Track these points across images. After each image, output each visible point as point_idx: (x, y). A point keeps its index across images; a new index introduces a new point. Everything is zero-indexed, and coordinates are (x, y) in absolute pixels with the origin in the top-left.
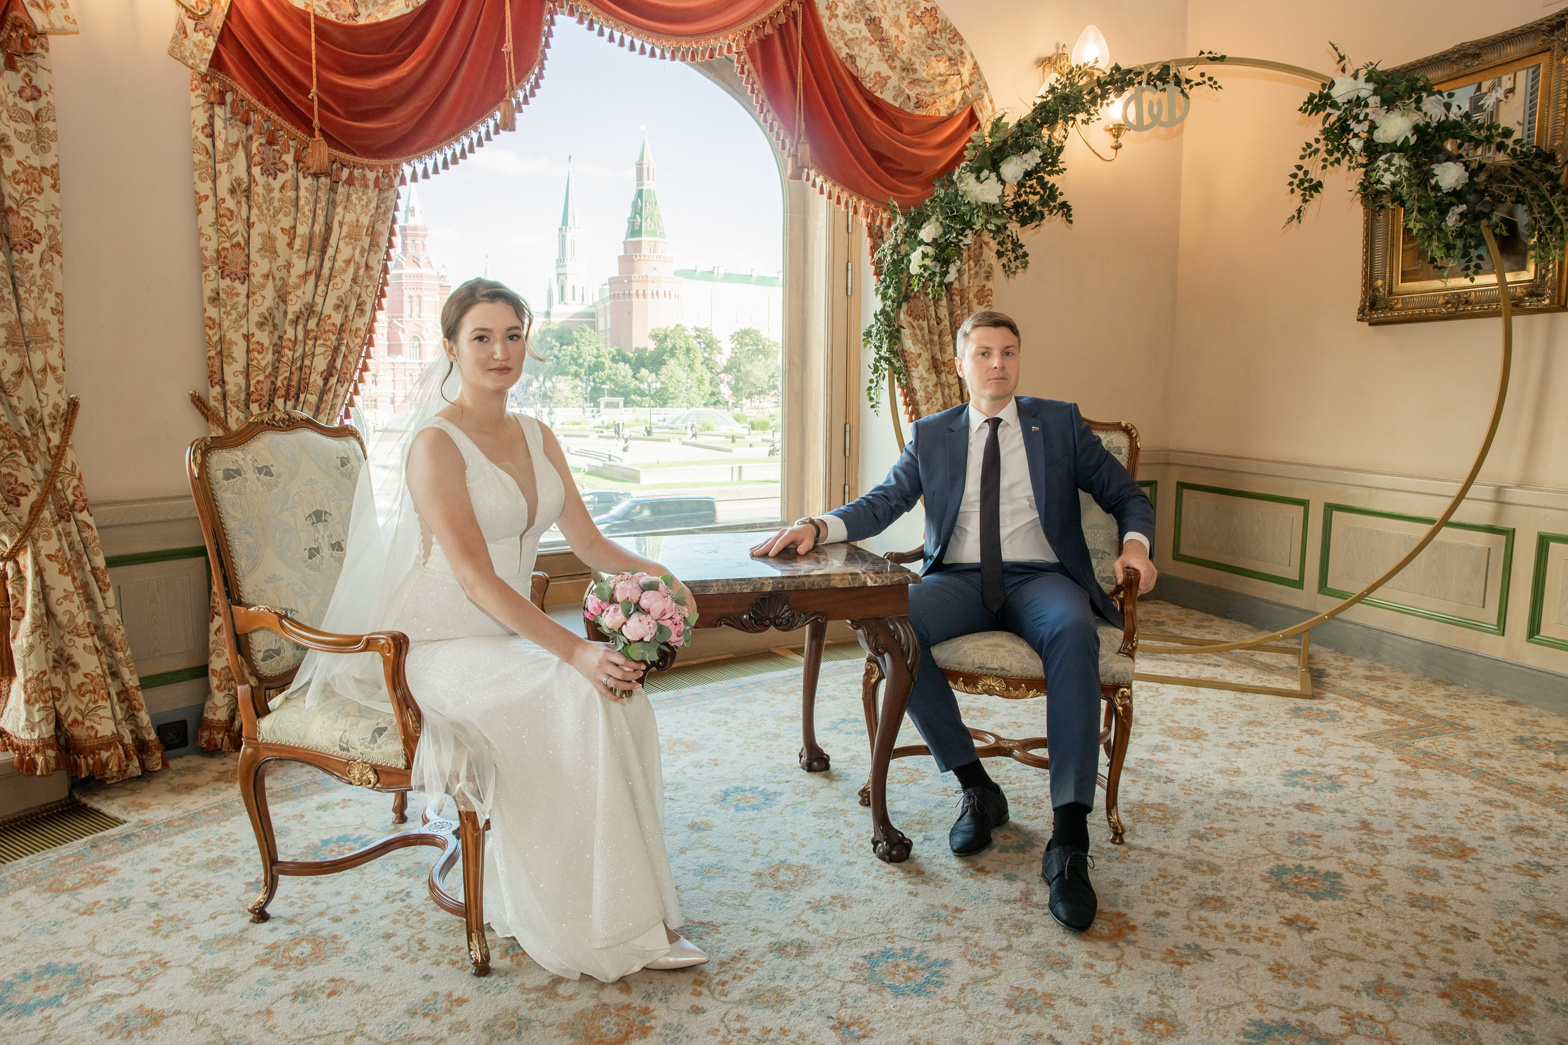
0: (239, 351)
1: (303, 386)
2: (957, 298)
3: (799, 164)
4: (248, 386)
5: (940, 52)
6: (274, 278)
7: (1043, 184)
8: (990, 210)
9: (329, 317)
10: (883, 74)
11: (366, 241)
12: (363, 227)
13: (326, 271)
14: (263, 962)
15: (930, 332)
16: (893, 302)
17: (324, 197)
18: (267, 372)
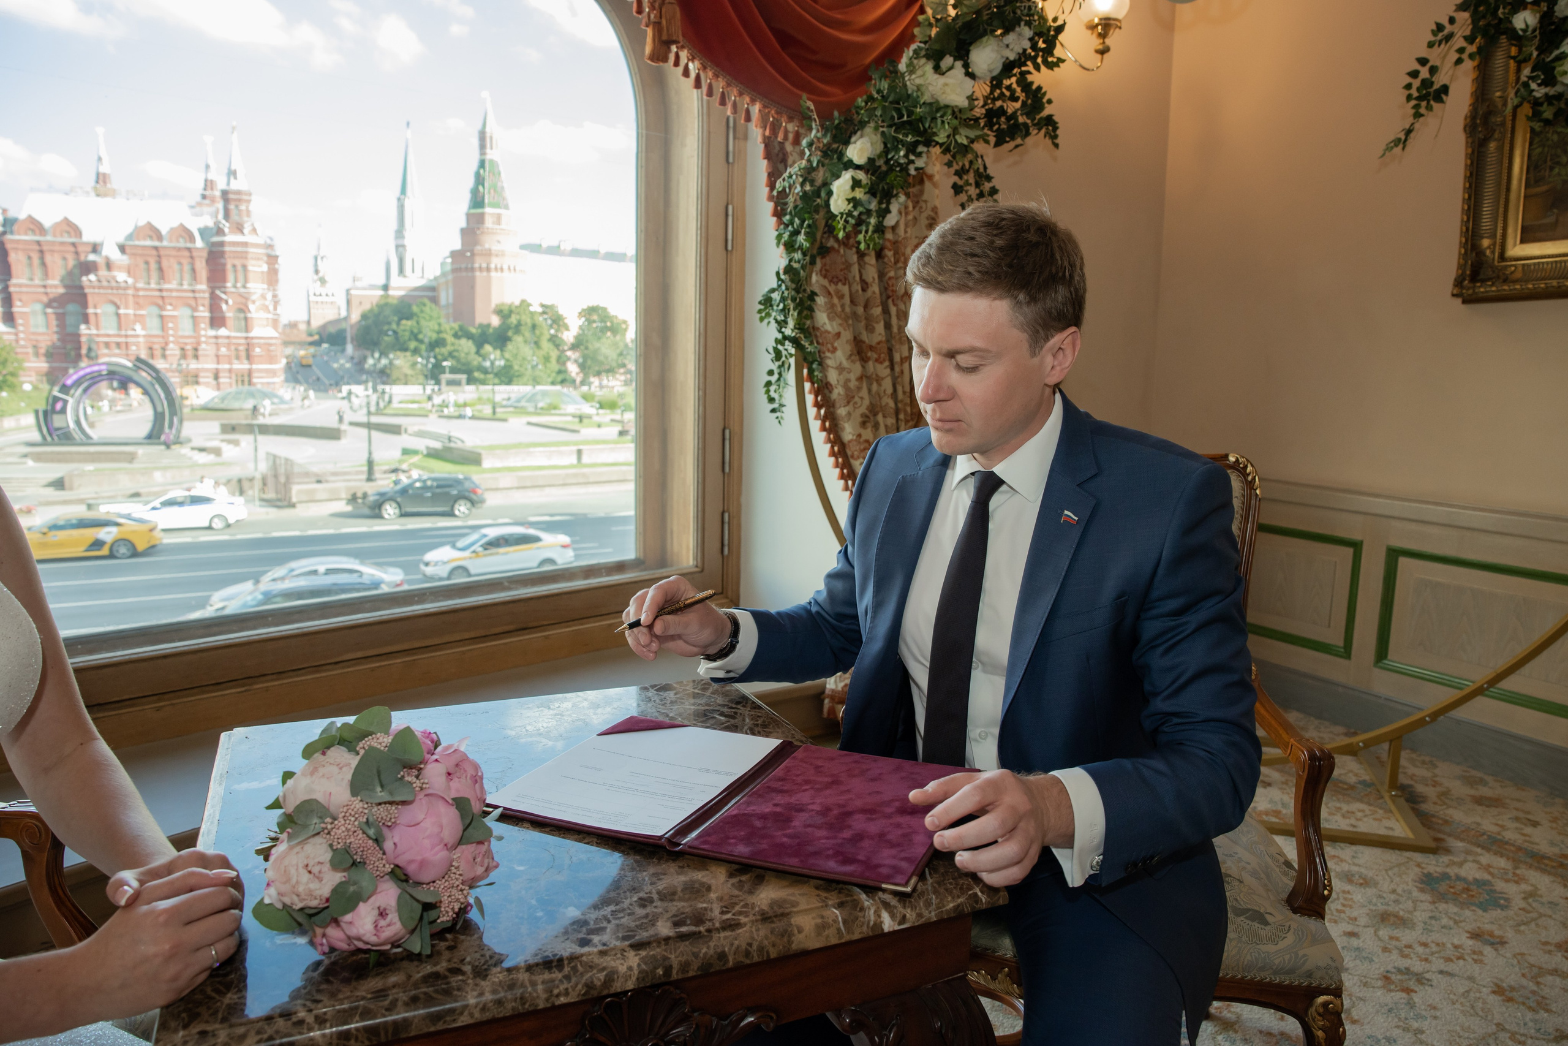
3: (665, 37)
16: (804, 254)
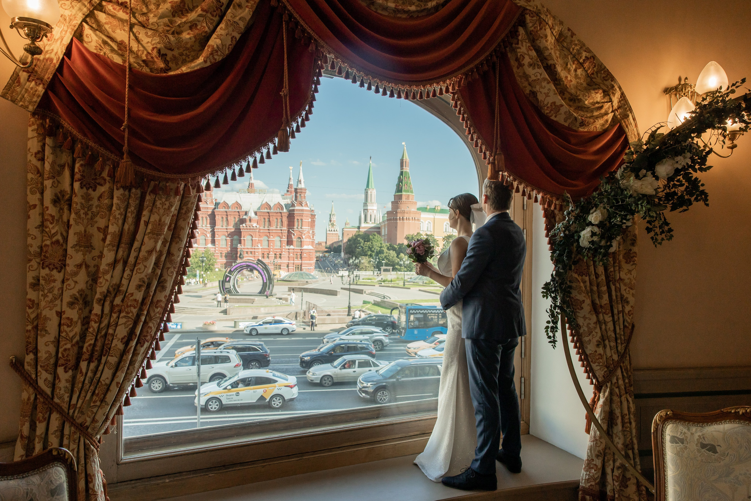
1: (105, 350)
3: (497, 169)
4: (57, 352)
5: (597, 86)
6: (87, 266)
7: (689, 178)
8: (648, 199)
9: (132, 294)
10: (558, 104)
11: (168, 235)
12: (165, 224)
13: (132, 260)
15: (591, 284)
17: (133, 204)
18: (75, 341)
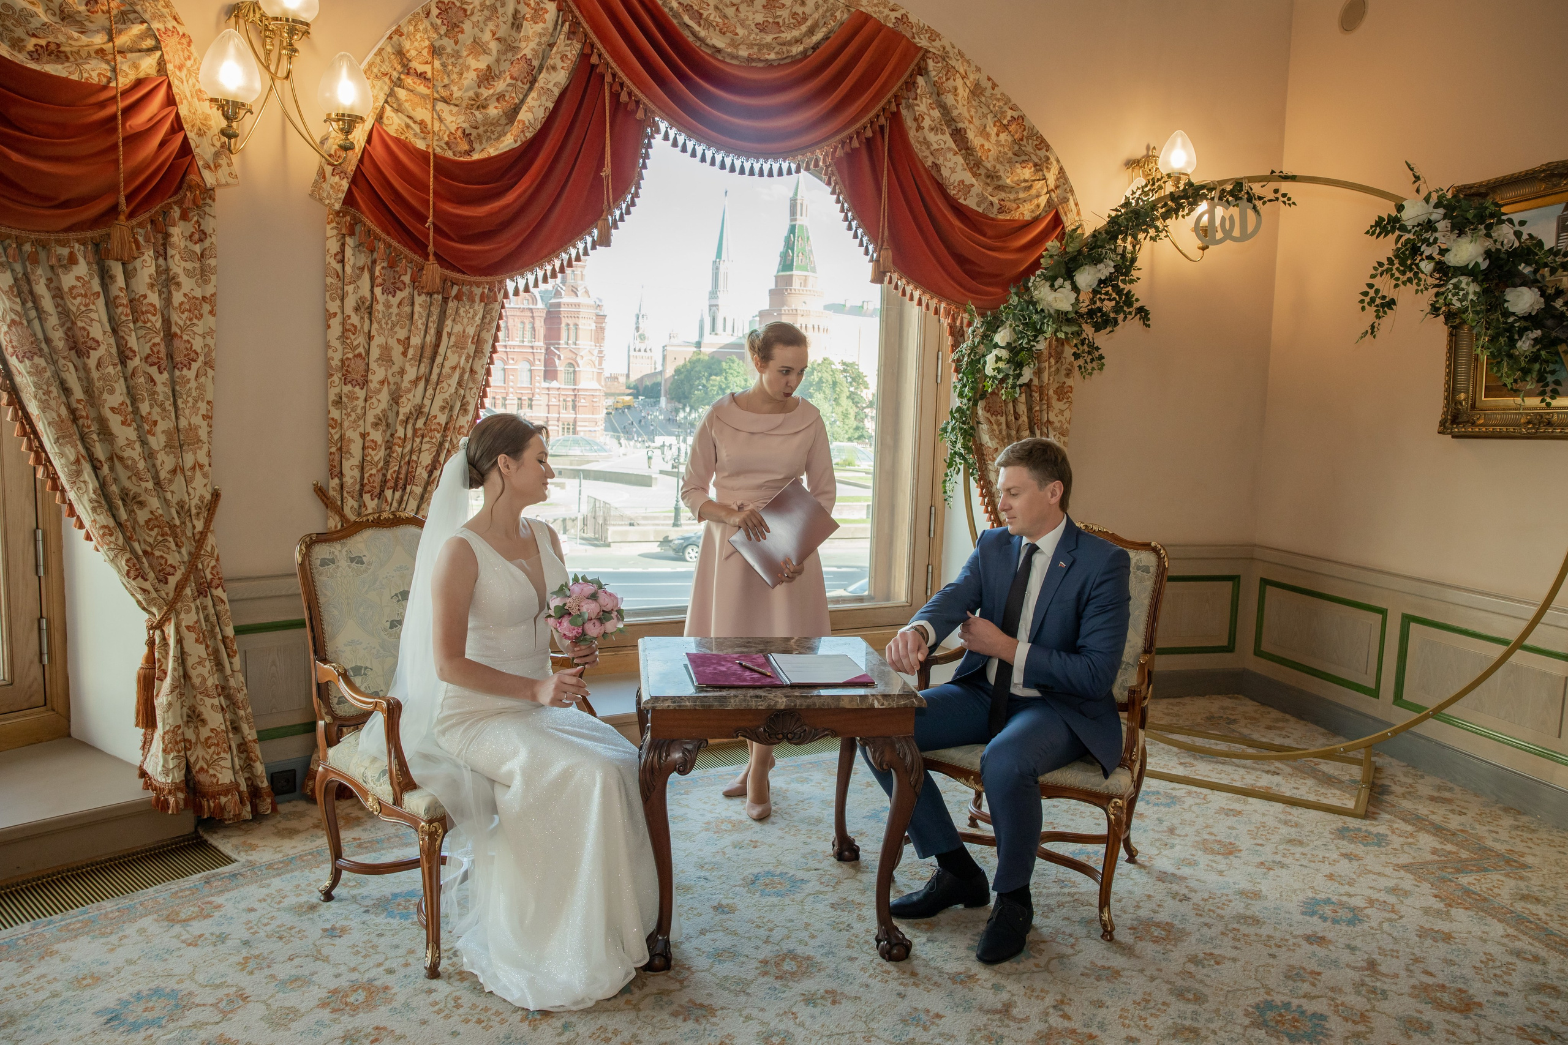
0: (356, 448)
1: (409, 479)
2: (1036, 395)
3: (882, 268)
4: (362, 478)
5: (1026, 158)
6: (389, 383)
7: (1119, 292)
8: (1062, 318)
9: (435, 417)
10: (967, 183)
11: (471, 348)
12: (468, 337)
13: (434, 377)
14: (323, 1005)
15: (1008, 426)
16: (969, 400)
17: (436, 311)
18: (380, 466)
